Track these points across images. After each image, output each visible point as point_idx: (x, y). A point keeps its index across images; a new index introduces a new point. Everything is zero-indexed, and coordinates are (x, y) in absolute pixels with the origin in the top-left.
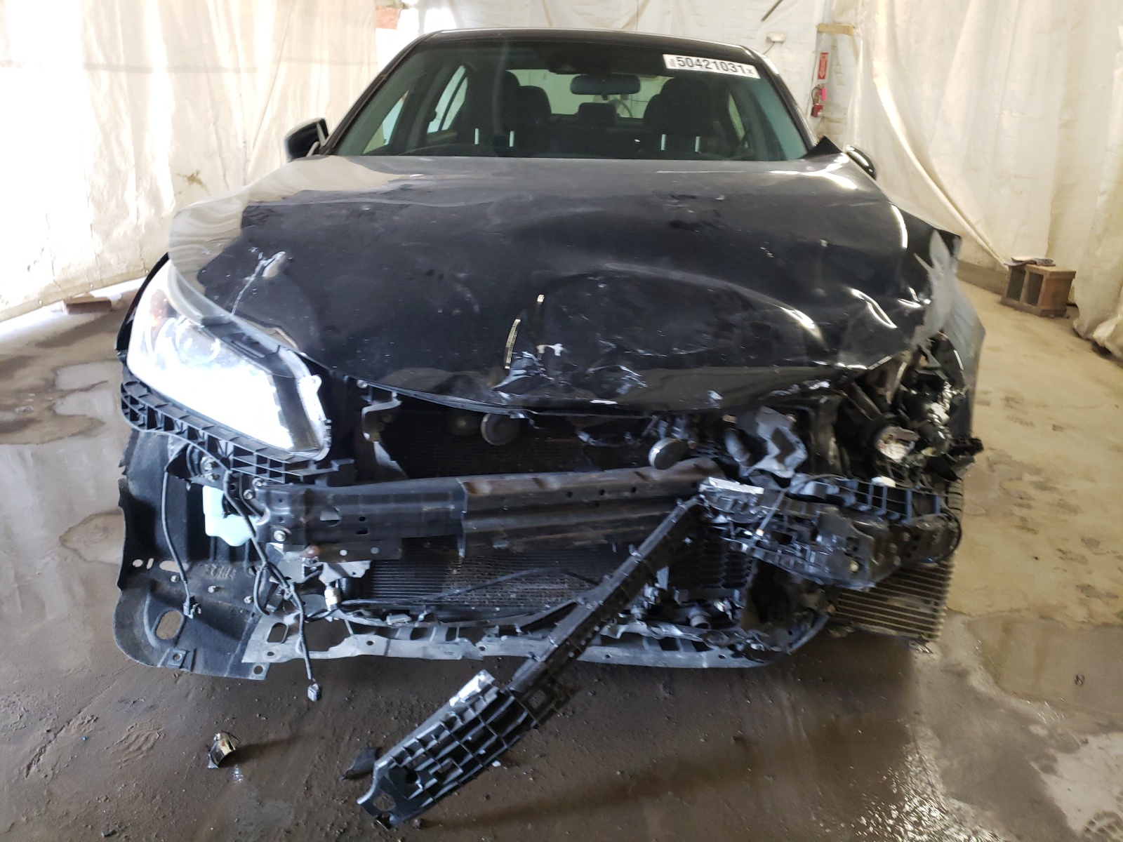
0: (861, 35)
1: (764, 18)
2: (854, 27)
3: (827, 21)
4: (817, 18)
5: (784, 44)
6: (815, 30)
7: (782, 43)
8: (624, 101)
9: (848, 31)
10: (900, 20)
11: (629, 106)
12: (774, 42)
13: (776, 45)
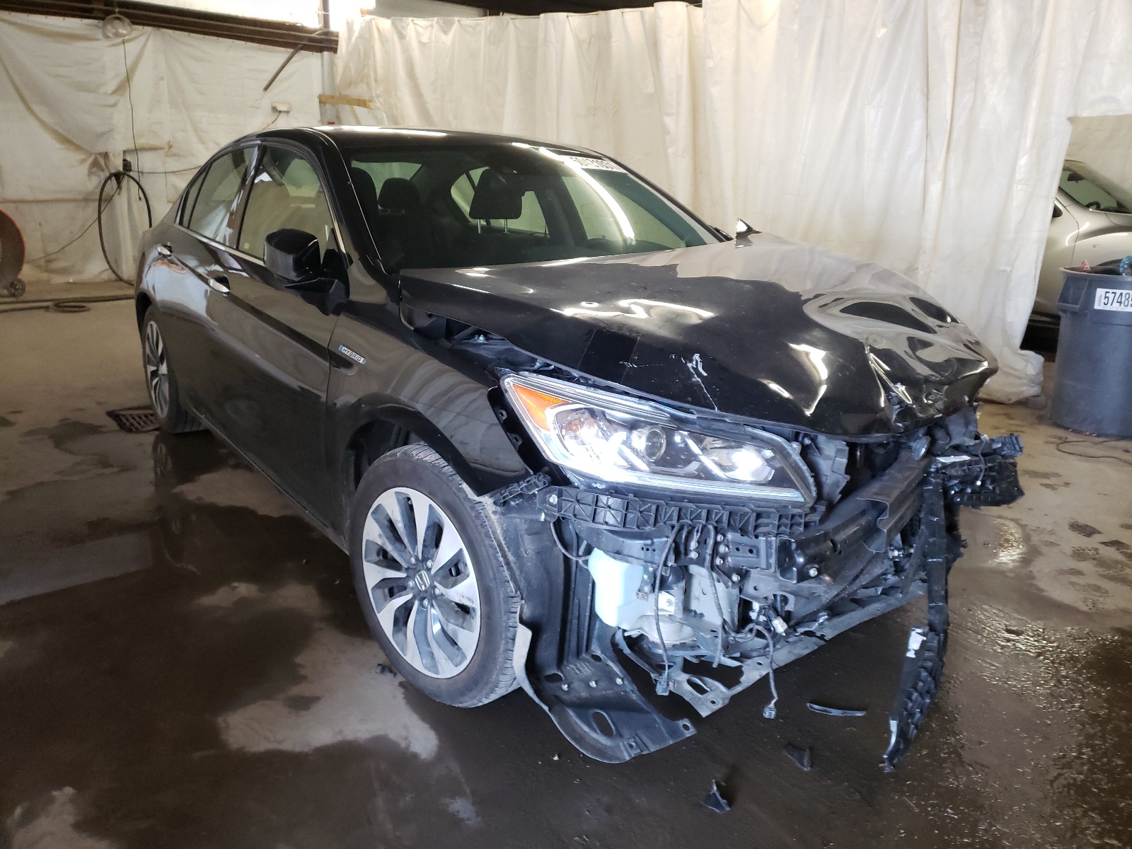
0: (381, 108)
1: (266, 88)
2: (370, 101)
3: (328, 93)
4: (317, 90)
5: (290, 114)
6: (317, 101)
7: (287, 112)
8: (128, 173)
9: (365, 103)
10: (428, 96)
11: (136, 177)
12: (280, 112)
13: (282, 115)
